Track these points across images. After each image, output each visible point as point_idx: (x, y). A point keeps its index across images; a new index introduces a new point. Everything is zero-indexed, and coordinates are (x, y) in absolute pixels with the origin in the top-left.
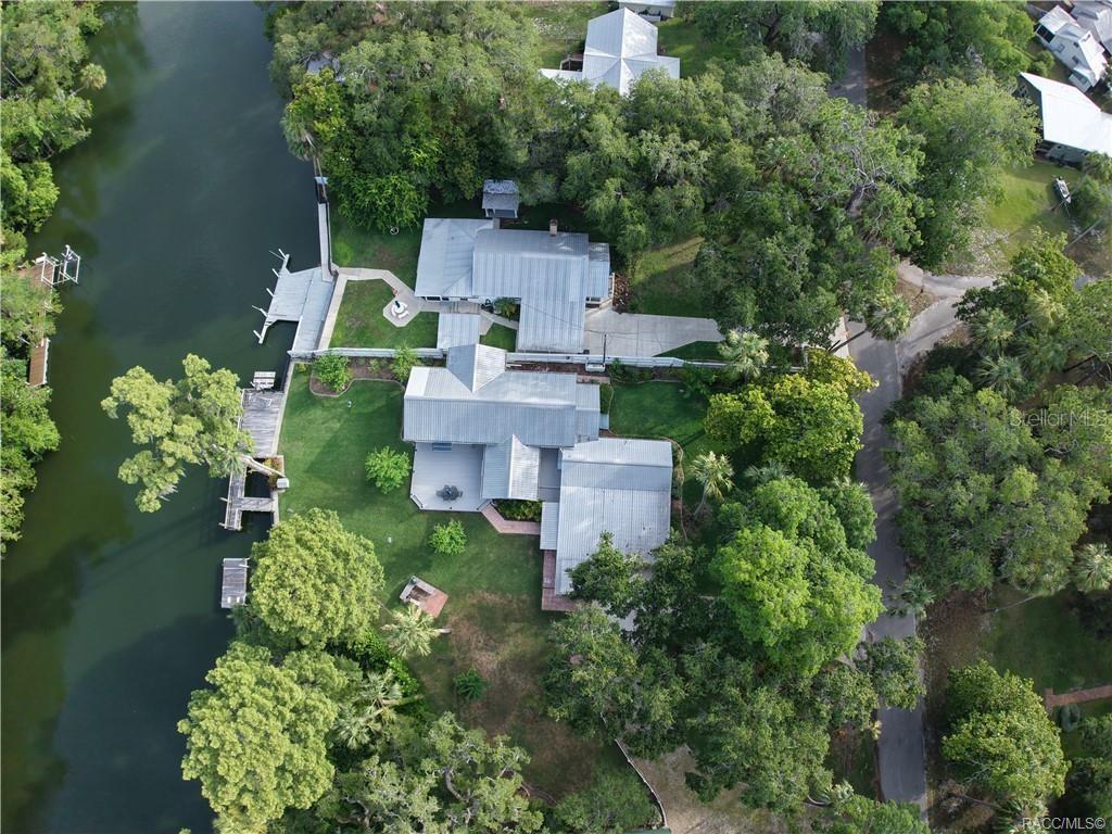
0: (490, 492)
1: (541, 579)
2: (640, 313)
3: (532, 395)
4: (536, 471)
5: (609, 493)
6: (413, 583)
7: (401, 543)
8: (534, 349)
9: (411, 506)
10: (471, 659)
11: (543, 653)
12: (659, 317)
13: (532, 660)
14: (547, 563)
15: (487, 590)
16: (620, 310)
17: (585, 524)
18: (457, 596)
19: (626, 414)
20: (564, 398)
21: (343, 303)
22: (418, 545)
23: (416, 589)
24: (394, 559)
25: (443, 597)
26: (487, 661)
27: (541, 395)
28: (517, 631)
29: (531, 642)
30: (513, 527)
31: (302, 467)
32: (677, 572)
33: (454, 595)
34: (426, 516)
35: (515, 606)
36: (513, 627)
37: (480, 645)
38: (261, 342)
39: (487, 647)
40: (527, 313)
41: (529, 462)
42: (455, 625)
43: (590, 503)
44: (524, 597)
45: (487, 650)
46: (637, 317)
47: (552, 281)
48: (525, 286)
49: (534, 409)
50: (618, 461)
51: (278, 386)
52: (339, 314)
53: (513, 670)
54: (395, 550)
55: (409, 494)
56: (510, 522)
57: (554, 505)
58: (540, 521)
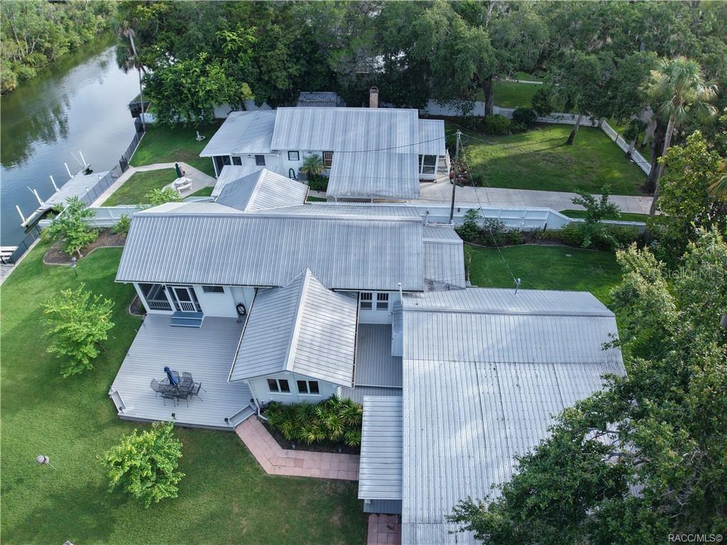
2: (486, 186)
16: (460, 184)
17: (466, 435)
21: (123, 187)
22: (98, 483)
30: (298, 462)
34: (124, 427)
38: (23, 225)
41: (337, 317)
43: (472, 391)
48: (339, 139)
51: (14, 258)
52: (114, 195)
55: (109, 388)
56: (292, 453)
57: (389, 400)
58: (356, 450)
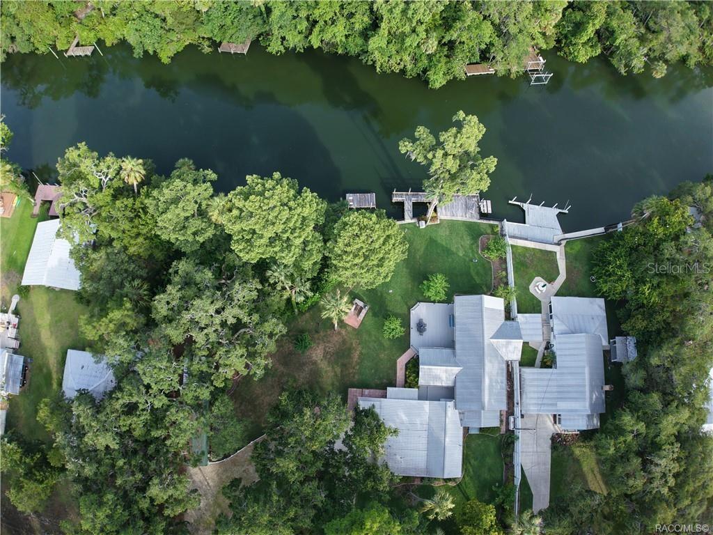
0: (423, 354)
1: (368, 388)
2: (552, 453)
3: (491, 380)
4: (439, 384)
5: (425, 434)
6: (365, 306)
7: (389, 298)
8: (522, 379)
9: (412, 303)
10: (319, 344)
11: (322, 389)
12: (549, 466)
13: (317, 382)
14: (378, 392)
15: (361, 353)
16: (553, 439)
17: (404, 418)
18: (357, 334)
19: (479, 445)
20: (489, 401)
21: (541, 250)
22: (388, 308)
23: (361, 308)
24: (379, 294)
25: (356, 325)
26: (317, 353)
27: (491, 386)
28: (335, 372)
29: (329, 381)
30: (401, 369)
31: (433, 235)
32: (372, 479)
33: (358, 332)
34: (406, 313)
35: (351, 371)
36: (338, 370)
37: (327, 349)
38: (510, 202)
39: (326, 353)
40: (546, 373)
41: (444, 379)
42: (339, 333)
43: (418, 422)
44: (356, 377)
45: (324, 353)
46: (549, 451)
47: (570, 389)
48: (565, 371)
49: (481, 382)
50: (447, 439)
51: (483, 216)
52: (534, 249)
53: (311, 370)
54: (385, 295)
55: (420, 302)
56: (404, 367)
57: (416, 397)
58: (405, 387)
